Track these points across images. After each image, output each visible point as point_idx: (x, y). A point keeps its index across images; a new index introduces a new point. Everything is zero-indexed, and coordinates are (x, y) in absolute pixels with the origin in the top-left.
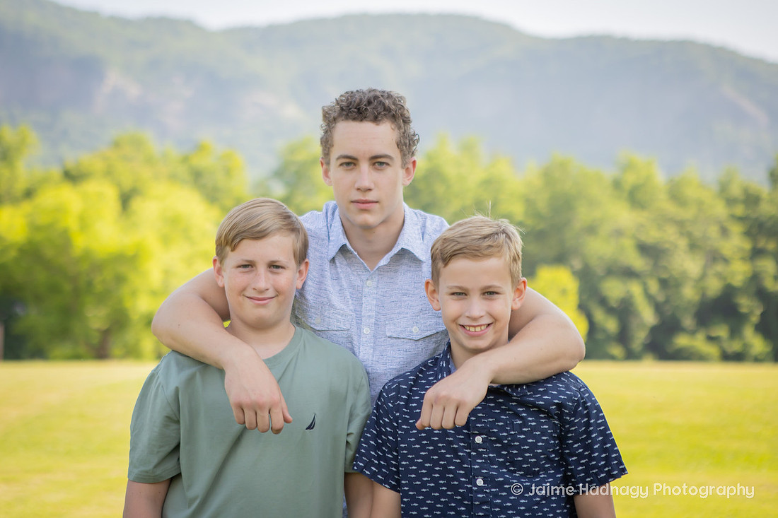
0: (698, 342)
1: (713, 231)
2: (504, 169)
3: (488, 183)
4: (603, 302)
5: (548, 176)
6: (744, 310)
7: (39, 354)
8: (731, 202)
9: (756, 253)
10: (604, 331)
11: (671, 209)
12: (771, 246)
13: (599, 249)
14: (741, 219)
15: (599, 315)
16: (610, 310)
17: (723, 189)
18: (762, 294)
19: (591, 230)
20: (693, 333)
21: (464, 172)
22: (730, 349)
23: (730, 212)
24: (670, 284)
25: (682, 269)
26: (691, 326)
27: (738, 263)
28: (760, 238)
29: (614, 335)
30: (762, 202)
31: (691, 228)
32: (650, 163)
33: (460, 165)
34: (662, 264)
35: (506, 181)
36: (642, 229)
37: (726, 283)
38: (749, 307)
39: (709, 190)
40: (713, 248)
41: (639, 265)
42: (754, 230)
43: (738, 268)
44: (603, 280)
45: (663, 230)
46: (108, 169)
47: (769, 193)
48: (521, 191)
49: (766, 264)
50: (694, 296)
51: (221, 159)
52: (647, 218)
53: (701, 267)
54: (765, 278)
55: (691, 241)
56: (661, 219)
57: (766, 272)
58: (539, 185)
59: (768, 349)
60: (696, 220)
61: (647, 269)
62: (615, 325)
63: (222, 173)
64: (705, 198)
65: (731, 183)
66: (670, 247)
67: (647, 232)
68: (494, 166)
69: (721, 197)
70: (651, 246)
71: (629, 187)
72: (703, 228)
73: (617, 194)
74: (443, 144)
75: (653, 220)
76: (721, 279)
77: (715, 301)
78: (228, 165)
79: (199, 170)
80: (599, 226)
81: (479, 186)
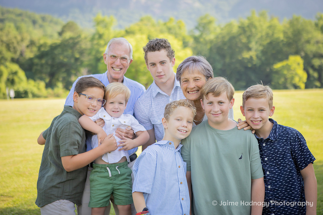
2: (276, 22)
3: (270, 27)
4: (313, 67)
5: (291, 23)
10: (313, 77)
13: (311, 48)
15: (311, 71)
16: (314, 69)
19: (308, 42)
21: (262, 23)
29: (317, 78)
33: (260, 21)
35: (276, 26)
44: (313, 59)
46: (140, 29)
48: (282, 29)
51: (177, 23)
58: (289, 27)
62: (317, 75)
63: (178, 28)
68: (272, 21)
71: (321, 25)
73: (317, 28)
74: (254, 14)
78: (180, 25)
79: (170, 27)
80: (311, 40)
81: (267, 28)
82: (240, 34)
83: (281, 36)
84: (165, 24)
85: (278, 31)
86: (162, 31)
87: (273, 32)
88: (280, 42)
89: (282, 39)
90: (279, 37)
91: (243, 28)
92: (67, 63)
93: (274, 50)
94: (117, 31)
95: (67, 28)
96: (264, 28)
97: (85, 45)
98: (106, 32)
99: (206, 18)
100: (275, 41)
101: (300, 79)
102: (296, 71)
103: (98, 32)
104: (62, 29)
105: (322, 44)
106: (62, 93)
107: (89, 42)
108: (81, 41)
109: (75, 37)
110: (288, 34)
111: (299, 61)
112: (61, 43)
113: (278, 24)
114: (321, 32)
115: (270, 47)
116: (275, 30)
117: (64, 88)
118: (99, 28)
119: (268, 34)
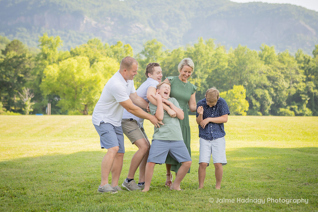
0: (288, 110)
1: (293, 72)
4: (255, 96)
5: (237, 54)
6: (303, 99)
7: (65, 113)
8: (299, 62)
9: (309, 79)
10: (256, 106)
11: (279, 65)
12: (313, 77)
13: (254, 79)
14: (303, 68)
15: (254, 101)
17: (297, 57)
18: (309, 94)
20: (285, 107)
21: (208, 51)
22: (298, 112)
23: (299, 65)
24: (279, 89)
25: (283, 84)
26: (285, 105)
27: (302, 82)
28: (309, 74)
29: (259, 107)
30: (310, 61)
31: (286, 70)
32: (272, 48)
33: (206, 48)
34: (276, 83)
35: (222, 54)
36: (269, 70)
37: (297, 89)
38: (305, 97)
39: (292, 57)
40: (293, 77)
41: (268, 83)
42: (307, 71)
43: (302, 84)
44: (256, 88)
45: (276, 71)
46: (86, 50)
47: (313, 58)
48: (227, 57)
49: (311, 83)
50: (286, 93)
51: (124, 46)
52: (271, 67)
53: (289, 84)
54: (311, 88)
55: (285, 75)
56: (276, 67)
57: (311, 85)
58: (233, 55)
59: (311, 112)
60: (287, 68)
61: (271, 84)
62: (259, 104)
63: (125, 51)
64: (291, 60)
65: (299, 54)
66: (279, 77)
67: (271, 71)
68: (218, 49)
69: (296, 59)
70: (272, 77)
71: (265, 56)
72: (290, 70)
73: (260, 58)
74: (201, 41)
75: (273, 67)
76: (296, 88)
77: (293, 95)
78: (127, 48)
79: (116, 50)
80: (254, 69)
81: (213, 56)
83: (226, 65)
84: (112, 48)
85: (223, 59)
86: (108, 53)
87: (218, 60)
88: (225, 70)
89: (227, 67)
90: (223, 65)
91: (190, 54)
92: (9, 81)
93: (218, 77)
94: (63, 52)
95: (12, 47)
96: (210, 56)
97: (29, 64)
98: (51, 52)
99: (153, 42)
100: (220, 69)
101: (242, 107)
102: (239, 100)
103: (43, 51)
104: (6, 47)
105: (265, 74)
106: (2, 111)
107: (33, 60)
108: (25, 60)
109: (19, 55)
110: (233, 63)
111: (242, 90)
112: (4, 61)
113: (223, 52)
114: (264, 62)
115: (214, 74)
116: (220, 57)
117: (4, 107)
118: (44, 47)
119: (214, 62)
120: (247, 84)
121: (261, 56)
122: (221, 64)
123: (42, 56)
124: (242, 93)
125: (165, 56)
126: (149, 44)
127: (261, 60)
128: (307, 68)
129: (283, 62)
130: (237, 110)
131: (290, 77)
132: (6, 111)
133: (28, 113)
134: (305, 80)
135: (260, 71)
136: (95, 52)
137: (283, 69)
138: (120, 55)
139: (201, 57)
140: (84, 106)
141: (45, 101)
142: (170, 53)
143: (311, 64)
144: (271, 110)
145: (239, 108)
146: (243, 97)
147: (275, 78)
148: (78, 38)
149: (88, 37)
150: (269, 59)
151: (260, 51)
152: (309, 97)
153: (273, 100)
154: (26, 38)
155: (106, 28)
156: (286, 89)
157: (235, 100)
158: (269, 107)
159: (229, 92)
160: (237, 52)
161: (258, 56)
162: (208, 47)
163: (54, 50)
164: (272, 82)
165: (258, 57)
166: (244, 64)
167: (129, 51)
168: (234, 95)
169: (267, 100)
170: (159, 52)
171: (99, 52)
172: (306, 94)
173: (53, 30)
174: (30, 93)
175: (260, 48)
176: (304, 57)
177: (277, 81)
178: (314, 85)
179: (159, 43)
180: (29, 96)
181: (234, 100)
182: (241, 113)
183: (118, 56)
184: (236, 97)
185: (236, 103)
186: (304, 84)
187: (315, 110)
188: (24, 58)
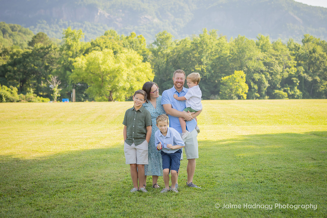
0: (282, 92)
1: (286, 58)
2: (223, 40)
4: (253, 80)
6: (295, 81)
8: (291, 50)
9: (299, 65)
10: (254, 88)
11: (273, 52)
12: (302, 62)
13: (252, 64)
14: (294, 55)
15: (252, 84)
16: (255, 83)
17: (289, 45)
18: (300, 77)
19: (250, 58)
20: (279, 89)
21: (212, 40)
22: (290, 93)
23: (291, 52)
24: (274, 73)
25: (277, 69)
26: (279, 87)
27: (293, 67)
28: (299, 60)
29: (257, 89)
30: (300, 49)
31: (280, 57)
32: (267, 37)
33: (210, 39)
34: (271, 68)
35: (224, 43)
36: (265, 57)
37: (290, 73)
38: (296, 80)
39: (284, 45)
40: (286, 63)
41: (264, 68)
42: (298, 57)
43: (293, 68)
44: (254, 73)
45: (271, 58)
46: (105, 41)
47: (302, 46)
48: (229, 46)
49: (301, 68)
50: (280, 77)
51: (138, 37)
52: (266, 54)
53: (282, 68)
54: (301, 71)
55: (279, 61)
56: (271, 54)
57: (301, 69)
58: (234, 44)
59: (301, 93)
60: (281, 54)
61: (267, 70)
62: (257, 86)
63: (139, 41)
64: (283, 47)
65: (291, 43)
66: (274, 63)
67: (267, 58)
68: (220, 38)
69: (288, 47)
70: (268, 63)
71: (260, 45)
72: (283, 57)
73: (257, 47)
74: (205, 32)
75: (268, 54)
76: (288, 72)
77: (286, 78)
78: (140, 39)
79: (131, 41)
80: (252, 56)
81: (216, 45)
82: (194, 50)
83: (228, 53)
84: (127, 38)
85: (225, 47)
86: (124, 44)
87: (221, 48)
88: (227, 57)
89: (228, 55)
90: (226, 53)
91: (196, 43)
92: (37, 70)
93: (221, 63)
94: (84, 43)
95: (37, 38)
96: (214, 45)
97: (54, 54)
98: (75, 44)
99: (164, 33)
100: (223, 56)
101: (242, 89)
102: (240, 83)
103: (67, 43)
104: (33, 38)
105: (262, 60)
106: (33, 97)
107: (58, 51)
108: (51, 50)
109: (45, 47)
110: (234, 51)
111: (242, 74)
112: (32, 52)
113: (225, 42)
114: (261, 50)
115: (218, 61)
116: (222, 46)
117: (34, 93)
118: (68, 39)
119: (217, 50)
120: (246, 69)
121: (258, 44)
122: (223, 52)
123: (65, 47)
124: (242, 77)
125: (174, 46)
126: (160, 35)
127: (258, 48)
128: (297, 54)
129: (277, 50)
130: (238, 92)
131: (283, 63)
132: (36, 97)
133: (56, 98)
134: (296, 65)
135: (257, 58)
136: (113, 43)
137: (277, 56)
138: (135, 45)
139: (206, 46)
140: (109, 92)
141: (70, 87)
142: (179, 43)
143: (301, 51)
144: (267, 92)
145: (240, 90)
146: (243, 80)
147: (270, 64)
148: (94, 29)
149: (102, 27)
150: (265, 47)
151: (258, 41)
152: (299, 80)
153: (269, 83)
154: (46, 29)
155: (118, 19)
156: (280, 73)
157: (237, 83)
158: (266, 89)
159: (231, 76)
160: (237, 41)
161: (255, 44)
162: (212, 37)
163: (77, 42)
164: (268, 67)
165: (255, 46)
166: (243, 52)
167: (142, 41)
168: (235, 79)
169: (264, 83)
170: (169, 42)
171: (116, 43)
172: (297, 77)
173: (70, 21)
174: (57, 80)
175: (257, 37)
176: (295, 45)
177: (272, 66)
178: (303, 70)
179: (169, 34)
180: (56, 83)
181: (235, 84)
182: (242, 95)
183: (133, 46)
184: (237, 81)
185: (238, 86)
186: (295, 69)
187: (305, 92)
188: (50, 49)
